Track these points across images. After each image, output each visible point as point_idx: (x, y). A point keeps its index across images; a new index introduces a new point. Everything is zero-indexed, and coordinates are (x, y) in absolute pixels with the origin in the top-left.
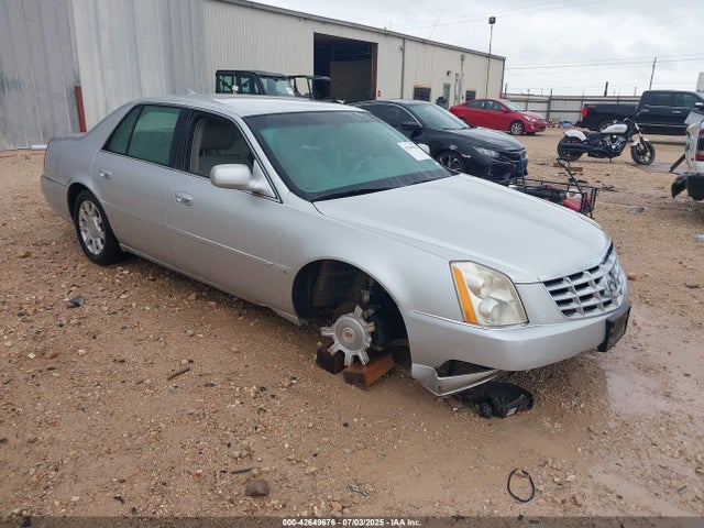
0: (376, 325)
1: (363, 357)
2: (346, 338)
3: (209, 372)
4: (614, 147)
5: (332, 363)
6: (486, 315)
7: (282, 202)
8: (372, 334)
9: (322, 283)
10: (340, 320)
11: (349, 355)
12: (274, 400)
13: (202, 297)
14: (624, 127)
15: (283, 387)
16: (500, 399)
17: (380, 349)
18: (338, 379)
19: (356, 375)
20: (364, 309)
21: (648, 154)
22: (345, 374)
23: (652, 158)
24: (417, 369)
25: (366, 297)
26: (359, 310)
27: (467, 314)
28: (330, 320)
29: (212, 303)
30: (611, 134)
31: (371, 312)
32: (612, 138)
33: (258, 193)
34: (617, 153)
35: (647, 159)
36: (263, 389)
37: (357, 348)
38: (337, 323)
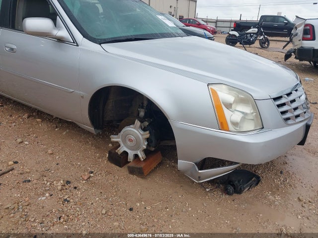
0: (150, 133)
1: (141, 155)
2: (129, 143)
3: (28, 170)
4: (251, 39)
5: (119, 159)
6: (235, 124)
7: (78, 46)
8: (148, 139)
9: (110, 104)
10: (124, 130)
11: (131, 154)
12: (76, 191)
13: (33, 116)
14: (256, 30)
15: (83, 180)
16: (239, 181)
17: (153, 149)
18: (124, 171)
19: (137, 168)
20: (142, 122)
21: (267, 43)
22: (129, 168)
23: (268, 45)
24: (182, 164)
25: (142, 114)
26: (138, 123)
27: (222, 123)
28: (117, 130)
29: (38, 120)
30: (250, 33)
31: (146, 123)
32: (251, 35)
33: (60, 40)
34: (253, 43)
35: (266, 46)
36: (68, 182)
37: (137, 149)
38: (122, 132)
